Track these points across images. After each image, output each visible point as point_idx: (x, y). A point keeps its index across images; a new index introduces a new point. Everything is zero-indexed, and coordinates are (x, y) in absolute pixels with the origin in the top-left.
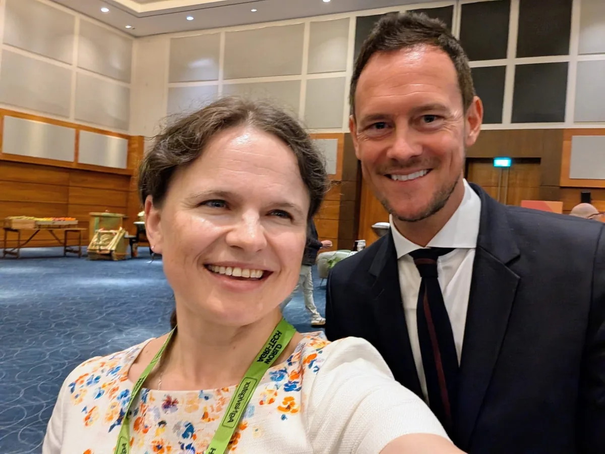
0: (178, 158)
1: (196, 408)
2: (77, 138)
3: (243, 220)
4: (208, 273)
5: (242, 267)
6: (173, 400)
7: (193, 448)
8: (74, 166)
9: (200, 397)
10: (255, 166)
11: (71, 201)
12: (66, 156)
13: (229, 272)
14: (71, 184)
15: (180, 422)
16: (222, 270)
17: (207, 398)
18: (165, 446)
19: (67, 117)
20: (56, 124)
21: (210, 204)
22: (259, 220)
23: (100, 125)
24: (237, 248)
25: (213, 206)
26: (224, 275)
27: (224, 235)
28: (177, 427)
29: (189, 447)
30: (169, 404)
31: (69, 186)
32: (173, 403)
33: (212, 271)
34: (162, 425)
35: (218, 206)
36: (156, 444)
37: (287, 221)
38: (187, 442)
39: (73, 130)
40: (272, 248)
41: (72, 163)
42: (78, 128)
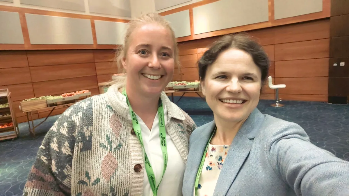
0: (208, 62)
1: (223, 151)
2: (93, 26)
3: (232, 82)
4: (221, 102)
5: (233, 99)
6: (214, 148)
7: (222, 164)
8: (95, 47)
9: (224, 148)
10: (235, 62)
11: (98, 73)
12: (87, 40)
13: (228, 101)
14: (96, 61)
15: (217, 156)
16: (225, 101)
17: (226, 148)
18: (213, 164)
19: (84, 12)
20: (75, 17)
21: (220, 77)
22: (238, 81)
23: (110, 15)
24: (230, 92)
25: (221, 78)
26: (226, 103)
27: (225, 88)
28: (216, 157)
29: (221, 164)
30: (213, 149)
31: (95, 63)
32: (215, 149)
33: (222, 102)
34: (211, 156)
35: (223, 78)
36: (210, 163)
37: (251, 81)
38: (220, 162)
39: (89, 21)
40: (244, 91)
41: (93, 45)
42: (93, 18)
